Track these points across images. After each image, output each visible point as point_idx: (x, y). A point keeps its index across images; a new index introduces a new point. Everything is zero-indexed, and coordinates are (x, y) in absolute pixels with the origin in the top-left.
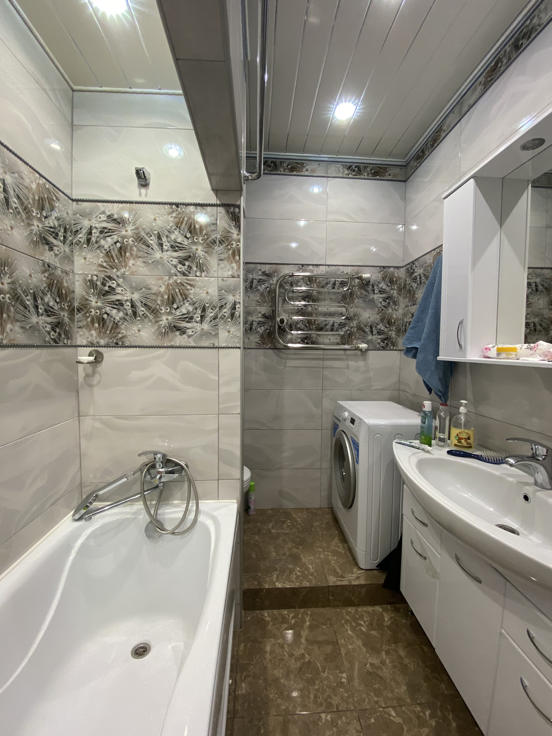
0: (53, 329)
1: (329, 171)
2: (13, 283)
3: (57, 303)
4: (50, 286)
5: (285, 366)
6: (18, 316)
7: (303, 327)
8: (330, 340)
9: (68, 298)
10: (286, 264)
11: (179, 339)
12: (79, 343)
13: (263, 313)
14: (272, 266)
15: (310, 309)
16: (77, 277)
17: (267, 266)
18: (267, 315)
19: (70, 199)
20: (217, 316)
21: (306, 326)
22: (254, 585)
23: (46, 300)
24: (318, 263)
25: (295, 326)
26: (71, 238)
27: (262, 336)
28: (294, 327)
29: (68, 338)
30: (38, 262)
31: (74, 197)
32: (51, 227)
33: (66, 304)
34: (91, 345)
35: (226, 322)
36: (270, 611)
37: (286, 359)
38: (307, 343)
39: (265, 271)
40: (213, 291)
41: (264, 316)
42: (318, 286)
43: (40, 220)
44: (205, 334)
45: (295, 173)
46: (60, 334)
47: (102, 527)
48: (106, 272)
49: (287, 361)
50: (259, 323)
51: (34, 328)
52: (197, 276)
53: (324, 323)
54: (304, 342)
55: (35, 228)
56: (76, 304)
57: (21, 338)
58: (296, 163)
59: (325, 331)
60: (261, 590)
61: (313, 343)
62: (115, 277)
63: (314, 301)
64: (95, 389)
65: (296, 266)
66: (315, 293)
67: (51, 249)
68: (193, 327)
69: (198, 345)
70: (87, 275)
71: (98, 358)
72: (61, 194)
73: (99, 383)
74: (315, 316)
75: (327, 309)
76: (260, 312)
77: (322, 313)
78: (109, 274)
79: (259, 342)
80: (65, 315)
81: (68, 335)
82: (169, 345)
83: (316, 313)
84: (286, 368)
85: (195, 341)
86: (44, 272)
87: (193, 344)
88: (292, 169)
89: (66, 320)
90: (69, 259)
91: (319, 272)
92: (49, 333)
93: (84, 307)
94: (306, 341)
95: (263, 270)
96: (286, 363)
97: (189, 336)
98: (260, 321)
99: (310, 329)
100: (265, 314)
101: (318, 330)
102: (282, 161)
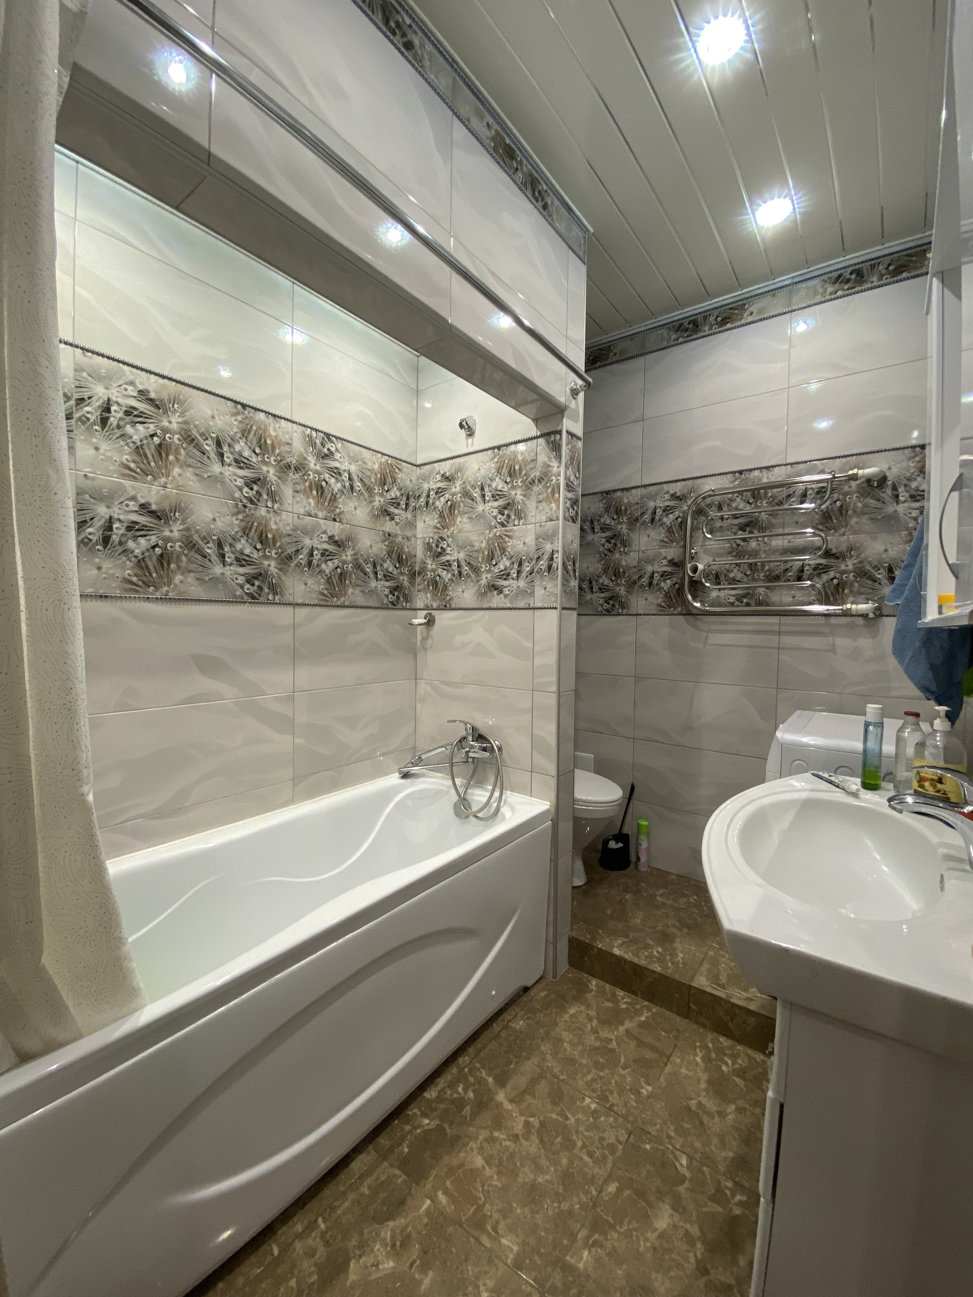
0: (391, 592)
1: (794, 299)
2: (356, 554)
3: (397, 568)
4: (390, 554)
5: (705, 643)
6: (359, 582)
7: (739, 576)
8: (794, 597)
9: (409, 563)
10: (710, 476)
11: (497, 600)
12: (418, 607)
13: (669, 558)
14: (687, 482)
15: (753, 544)
16: (418, 541)
17: (679, 484)
18: (676, 560)
19: (415, 465)
20: (533, 570)
21: (745, 574)
22: (587, 938)
23: (385, 566)
24: (769, 464)
25: (725, 575)
26: (414, 504)
27: (667, 595)
28: (722, 578)
29: (407, 602)
30: (378, 533)
31: (419, 462)
32: (392, 499)
33: (406, 569)
34: (427, 608)
35: (542, 576)
36: (602, 983)
37: (708, 631)
38: (748, 604)
39: (676, 493)
40: (530, 539)
41: (672, 563)
42: (770, 503)
43: (381, 495)
44: (522, 593)
45: (729, 325)
46: (398, 597)
47: (419, 791)
48: (439, 533)
49: (710, 635)
50: (664, 575)
51: (373, 592)
52: (515, 525)
53: (783, 567)
54: (742, 602)
55: (377, 504)
56: (417, 568)
57: (360, 600)
58: (732, 309)
59: (785, 581)
60: (593, 947)
61: (760, 603)
62: (446, 537)
63: (762, 529)
64: (428, 652)
65: (729, 476)
66: (764, 516)
67: (392, 519)
68: (511, 585)
69: (514, 606)
70: (425, 538)
71: (430, 622)
72: (404, 464)
73: (431, 647)
74: (763, 556)
75: (789, 542)
76: (665, 558)
77: (777, 550)
78: (441, 535)
79: (663, 604)
80: (405, 580)
81: (407, 598)
82: (488, 606)
83: (765, 552)
84: (707, 647)
85: (511, 602)
86: (384, 541)
87: (509, 605)
88: (724, 322)
89: (406, 584)
90: (411, 525)
91: (773, 479)
92: (387, 596)
93: (423, 571)
94: (745, 601)
95: (672, 492)
96: (706, 638)
97: (506, 596)
98: (665, 572)
99: (754, 580)
100: (673, 559)
101: (770, 581)
102: (706, 315)
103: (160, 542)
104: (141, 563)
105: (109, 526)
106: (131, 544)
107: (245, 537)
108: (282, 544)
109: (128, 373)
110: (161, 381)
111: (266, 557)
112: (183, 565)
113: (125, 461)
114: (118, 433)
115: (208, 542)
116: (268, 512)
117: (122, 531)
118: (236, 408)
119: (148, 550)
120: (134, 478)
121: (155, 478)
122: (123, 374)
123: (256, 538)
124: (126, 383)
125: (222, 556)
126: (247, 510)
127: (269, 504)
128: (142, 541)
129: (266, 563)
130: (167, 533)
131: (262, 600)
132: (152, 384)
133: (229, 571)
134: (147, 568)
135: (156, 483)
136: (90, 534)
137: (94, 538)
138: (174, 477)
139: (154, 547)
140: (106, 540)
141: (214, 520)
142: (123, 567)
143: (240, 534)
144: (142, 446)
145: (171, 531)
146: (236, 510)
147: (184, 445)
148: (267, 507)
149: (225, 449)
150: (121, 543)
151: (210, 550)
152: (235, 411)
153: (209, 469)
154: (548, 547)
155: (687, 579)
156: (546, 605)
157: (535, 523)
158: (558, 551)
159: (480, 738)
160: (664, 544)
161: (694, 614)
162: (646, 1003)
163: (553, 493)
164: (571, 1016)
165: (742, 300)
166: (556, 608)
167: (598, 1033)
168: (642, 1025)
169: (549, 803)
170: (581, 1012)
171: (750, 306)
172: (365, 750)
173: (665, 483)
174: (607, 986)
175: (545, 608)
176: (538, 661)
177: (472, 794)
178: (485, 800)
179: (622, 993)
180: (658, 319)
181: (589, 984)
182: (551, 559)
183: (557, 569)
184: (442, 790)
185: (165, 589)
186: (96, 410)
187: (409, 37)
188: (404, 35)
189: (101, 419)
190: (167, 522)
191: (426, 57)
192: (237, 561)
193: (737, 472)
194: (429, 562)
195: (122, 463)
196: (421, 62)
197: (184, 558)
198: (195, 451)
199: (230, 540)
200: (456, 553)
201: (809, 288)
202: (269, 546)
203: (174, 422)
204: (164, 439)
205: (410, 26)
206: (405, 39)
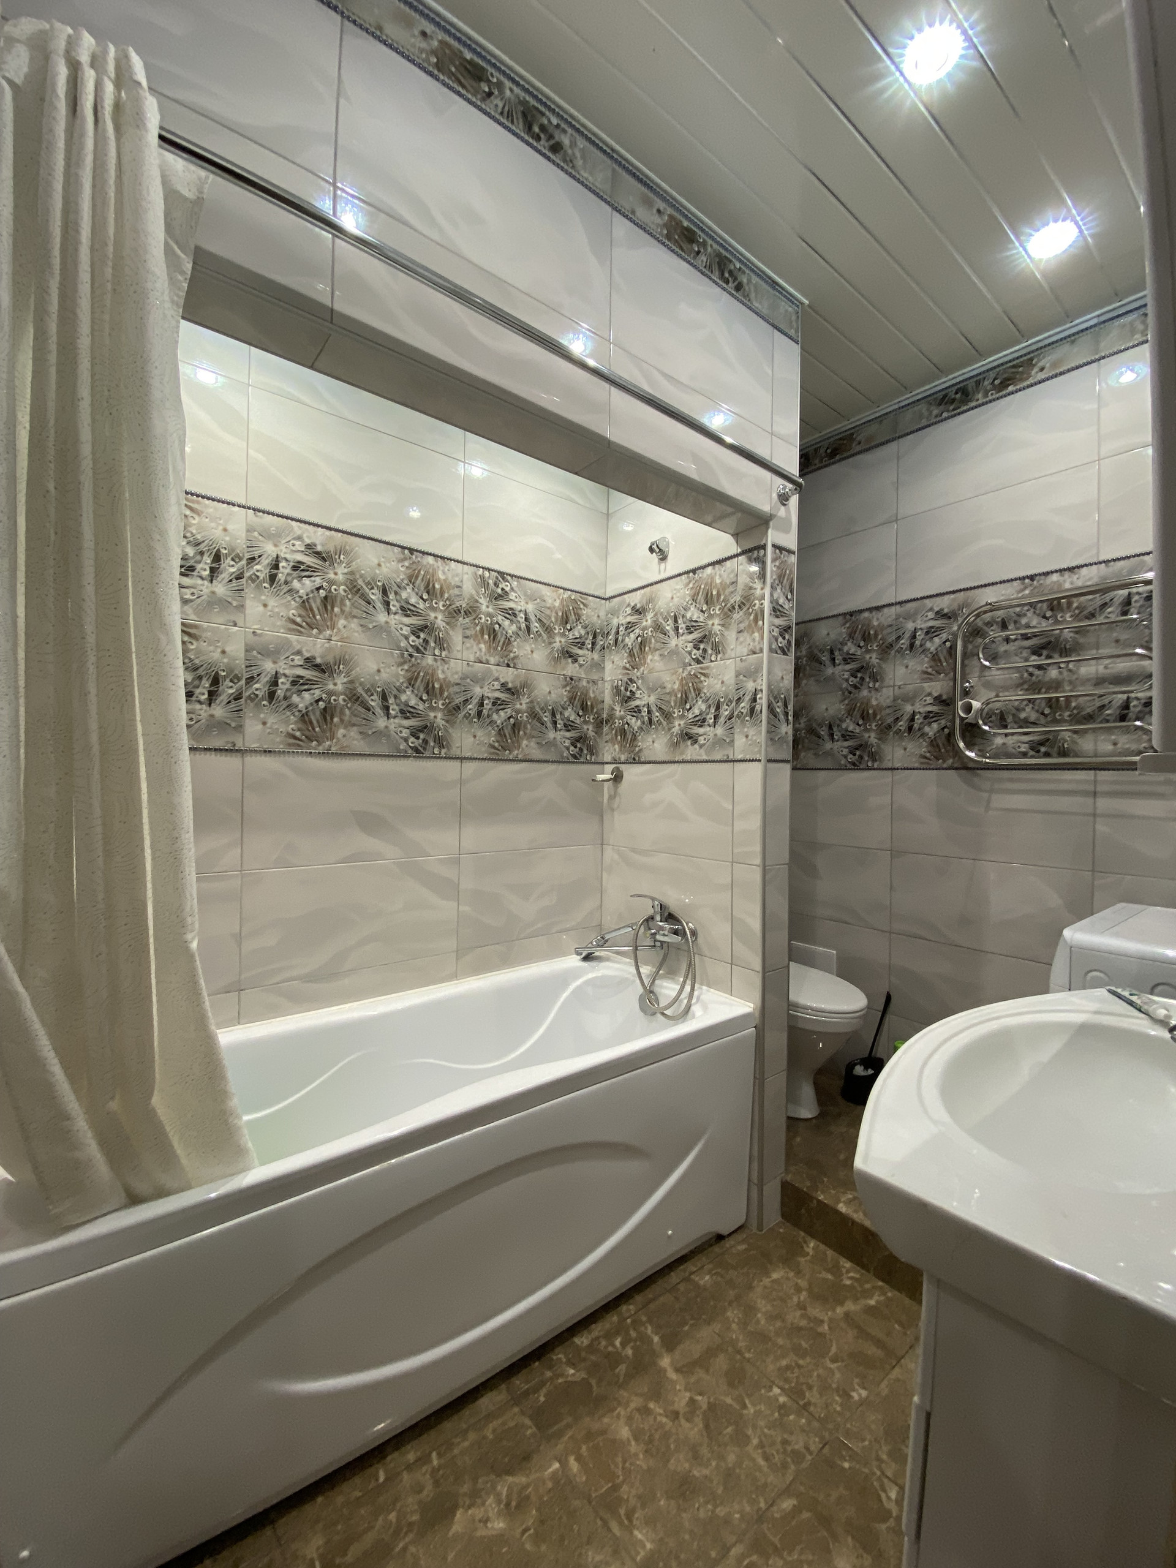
0: (574, 745)
2: (531, 702)
3: (580, 716)
4: (572, 700)
5: (988, 808)
6: (534, 733)
7: (1033, 716)
8: (1115, 744)
9: (595, 710)
10: (989, 585)
11: (691, 751)
12: (605, 760)
13: (935, 694)
14: (957, 595)
15: (1053, 673)
16: (606, 684)
17: (946, 597)
18: (944, 697)
19: (603, 599)
20: (732, 714)
21: (1043, 714)
22: (805, 1185)
23: (566, 714)
24: (1074, 564)
25: (1014, 715)
26: (602, 643)
27: (933, 743)
28: (1010, 719)
29: (592, 754)
30: (559, 678)
31: (608, 595)
32: (576, 638)
33: (592, 717)
34: (615, 761)
35: (743, 722)
36: (822, 1247)
37: (992, 791)
38: (1047, 755)
39: (942, 610)
40: (729, 677)
41: (939, 700)
42: (1076, 617)
43: (563, 635)
44: (720, 742)
45: (1011, 388)
46: (581, 750)
47: (603, 977)
48: (628, 674)
49: (994, 797)
50: (928, 716)
51: (552, 744)
52: (712, 661)
53: (1098, 704)
54: (1038, 751)
55: (557, 645)
56: (605, 716)
57: (536, 753)
59: (1101, 722)
60: (812, 1198)
61: (1063, 753)
62: (635, 679)
63: (1065, 652)
64: (615, 813)
65: (1015, 583)
66: (1067, 634)
67: (575, 661)
68: (706, 733)
69: (711, 758)
70: (612, 681)
71: (617, 778)
72: (591, 598)
73: (618, 806)
74: (1068, 688)
75: (1106, 667)
76: (929, 694)
77: (1088, 680)
78: (630, 677)
79: (928, 755)
80: (590, 730)
81: (592, 750)
82: (681, 759)
83: (1070, 682)
84: (990, 812)
85: (707, 753)
86: (565, 686)
87: (705, 757)
88: (1004, 385)
89: (591, 733)
90: (599, 666)
91: (1080, 583)
92: (568, 749)
94: (1043, 749)
95: (936, 609)
96: (989, 801)
97: (701, 746)
98: (930, 712)
99: (1056, 721)
100: (940, 696)
101: (1079, 722)
103: (324, 696)
104: (304, 718)
105: (274, 682)
106: (295, 699)
107: (411, 688)
108: (449, 694)
109: (296, 529)
110: (328, 533)
111: (432, 708)
112: (346, 718)
113: (291, 616)
114: (286, 588)
115: (372, 695)
116: (435, 660)
117: (288, 686)
118: (404, 554)
119: (311, 704)
120: (300, 632)
121: (320, 632)
122: (291, 527)
123: (422, 689)
124: (294, 539)
125: (386, 709)
126: (413, 659)
127: (437, 652)
128: (306, 695)
129: (432, 714)
130: (331, 687)
131: (427, 754)
132: (318, 538)
133: (393, 724)
134: (311, 723)
135: (321, 637)
136: (257, 689)
137: (260, 694)
138: (339, 629)
139: (317, 701)
140: (271, 695)
141: (379, 671)
142: (287, 722)
143: (405, 685)
144: (308, 599)
145: (335, 684)
146: (402, 660)
147: (349, 596)
148: (435, 655)
149: (391, 597)
150: (285, 698)
151: (374, 702)
152: (402, 556)
153: (374, 618)
154: (750, 686)
155: (958, 721)
156: (748, 757)
157: (735, 658)
158: (761, 691)
159: (671, 918)
160: (927, 676)
161: (970, 769)
162: (880, 1283)
163: (756, 620)
164: (773, 1281)
165: (1029, 353)
166: (760, 761)
167: (805, 1309)
168: (870, 1311)
169: (752, 1005)
170: (788, 1279)
171: (1039, 361)
172: (539, 925)
173: (928, 597)
174: (830, 1253)
175: (746, 761)
176: (739, 825)
177: (661, 987)
178: (674, 994)
179: (848, 1265)
180: (913, 393)
181: (805, 1246)
182: (754, 700)
183: (761, 711)
184: (627, 979)
185: (328, 743)
186: (265, 567)
187: (557, 138)
188: (551, 137)
189: (270, 576)
190: (331, 675)
191: (578, 154)
192: (401, 713)
193: (1028, 577)
194: (617, 708)
195: (289, 618)
196: (571, 161)
197: (347, 712)
198: (361, 601)
199: (395, 692)
200: (646, 697)
201: (1124, 326)
202: (436, 697)
203: (340, 573)
204: (330, 591)
205: (558, 126)
206: (552, 142)
